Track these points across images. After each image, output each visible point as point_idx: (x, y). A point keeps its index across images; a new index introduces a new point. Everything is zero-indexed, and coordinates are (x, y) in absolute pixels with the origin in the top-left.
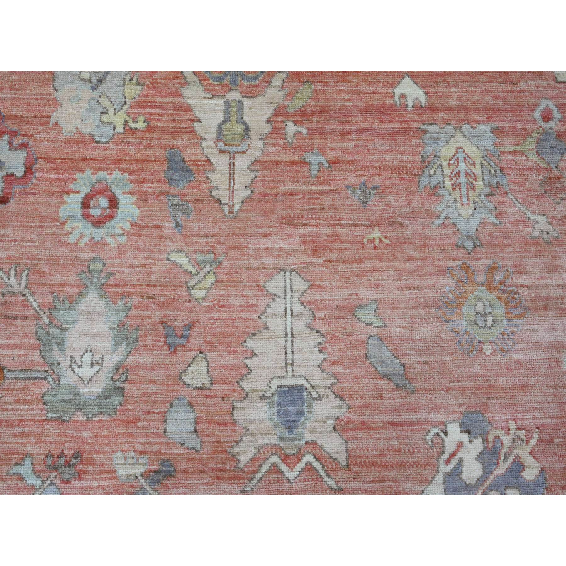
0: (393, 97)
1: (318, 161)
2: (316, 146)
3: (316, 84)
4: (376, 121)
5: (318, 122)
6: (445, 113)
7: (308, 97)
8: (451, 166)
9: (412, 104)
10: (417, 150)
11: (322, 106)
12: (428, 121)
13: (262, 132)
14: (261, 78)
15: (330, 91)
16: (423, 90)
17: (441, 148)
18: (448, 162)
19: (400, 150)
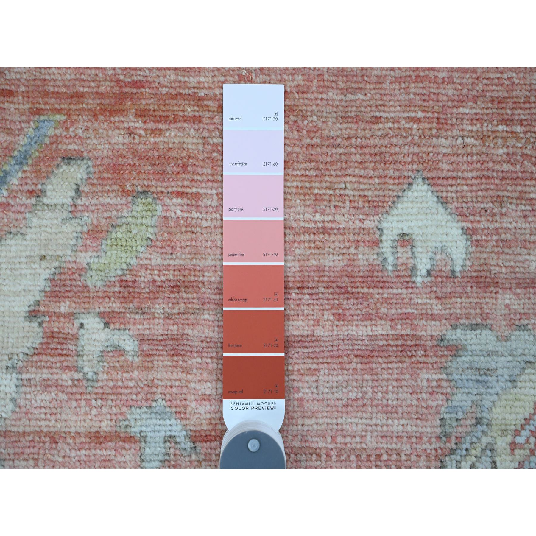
0: (376, 243)
1: (162, 434)
2: (159, 390)
3: (167, 201)
4: (326, 317)
5: (169, 317)
6: (515, 294)
7: (144, 243)
8: (516, 451)
9: (428, 267)
10: (430, 403)
11: (181, 269)
12: (468, 316)
13: (15, 350)
14: (16, 181)
15: (205, 224)
16: (460, 224)
17: (495, 397)
18: (509, 439)
19: (385, 402)
